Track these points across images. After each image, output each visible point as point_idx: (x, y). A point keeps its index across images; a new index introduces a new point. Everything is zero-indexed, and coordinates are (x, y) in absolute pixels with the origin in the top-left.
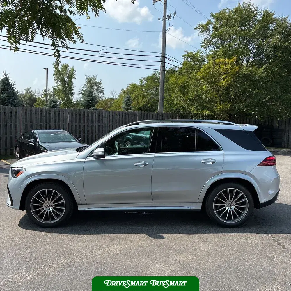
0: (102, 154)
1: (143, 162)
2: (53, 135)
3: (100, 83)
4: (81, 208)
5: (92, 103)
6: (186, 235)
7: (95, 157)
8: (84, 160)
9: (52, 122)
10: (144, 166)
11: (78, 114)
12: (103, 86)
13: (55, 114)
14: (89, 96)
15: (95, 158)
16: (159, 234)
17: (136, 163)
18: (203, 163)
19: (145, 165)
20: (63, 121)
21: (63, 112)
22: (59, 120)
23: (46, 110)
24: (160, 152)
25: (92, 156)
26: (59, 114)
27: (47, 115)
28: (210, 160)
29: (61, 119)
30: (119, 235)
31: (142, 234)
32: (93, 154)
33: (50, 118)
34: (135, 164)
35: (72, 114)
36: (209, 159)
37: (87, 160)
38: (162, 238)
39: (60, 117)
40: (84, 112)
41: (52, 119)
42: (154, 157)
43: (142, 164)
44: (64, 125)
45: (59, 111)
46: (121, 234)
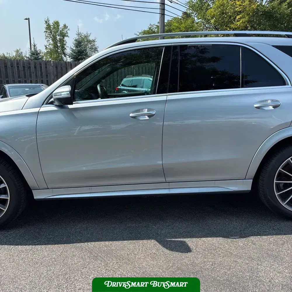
0: (66, 96)
1: (146, 111)
2: (28, 89)
3: (94, 41)
4: (38, 195)
5: (82, 56)
6: (229, 240)
7: (56, 103)
8: (36, 110)
9: (32, 77)
10: (147, 118)
11: (64, 67)
12: (97, 44)
13: (35, 67)
14: (78, 47)
15: (56, 106)
16: (179, 239)
17: (133, 112)
18: (256, 107)
19: (150, 116)
20: (47, 76)
21: (46, 64)
22: (41, 75)
23: (24, 63)
24: (177, 92)
25: (52, 103)
26: (41, 67)
27: (26, 68)
28: (269, 102)
29: (44, 74)
30: (107, 243)
31: (149, 241)
32: (52, 99)
33: (30, 72)
34: (131, 115)
35: (57, 67)
36: (267, 101)
37: (43, 109)
38: (188, 250)
39: (43, 71)
40: (71, 65)
41: (32, 74)
42: (166, 101)
43: (145, 115)
44: (48, 81)
45: (41, 64)
46: (111, 242)
